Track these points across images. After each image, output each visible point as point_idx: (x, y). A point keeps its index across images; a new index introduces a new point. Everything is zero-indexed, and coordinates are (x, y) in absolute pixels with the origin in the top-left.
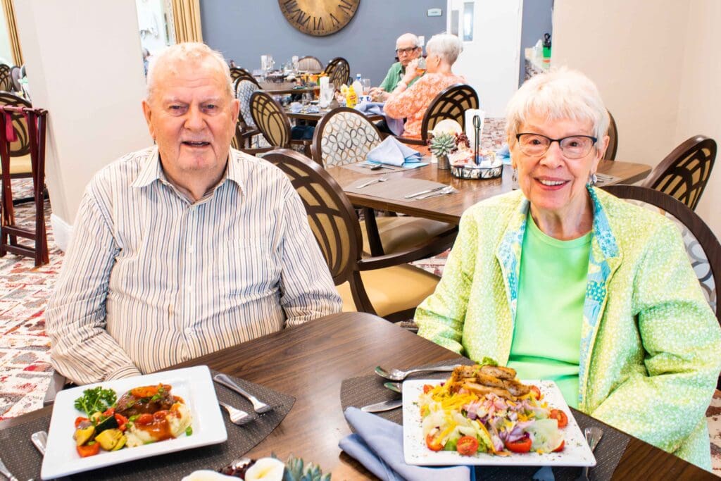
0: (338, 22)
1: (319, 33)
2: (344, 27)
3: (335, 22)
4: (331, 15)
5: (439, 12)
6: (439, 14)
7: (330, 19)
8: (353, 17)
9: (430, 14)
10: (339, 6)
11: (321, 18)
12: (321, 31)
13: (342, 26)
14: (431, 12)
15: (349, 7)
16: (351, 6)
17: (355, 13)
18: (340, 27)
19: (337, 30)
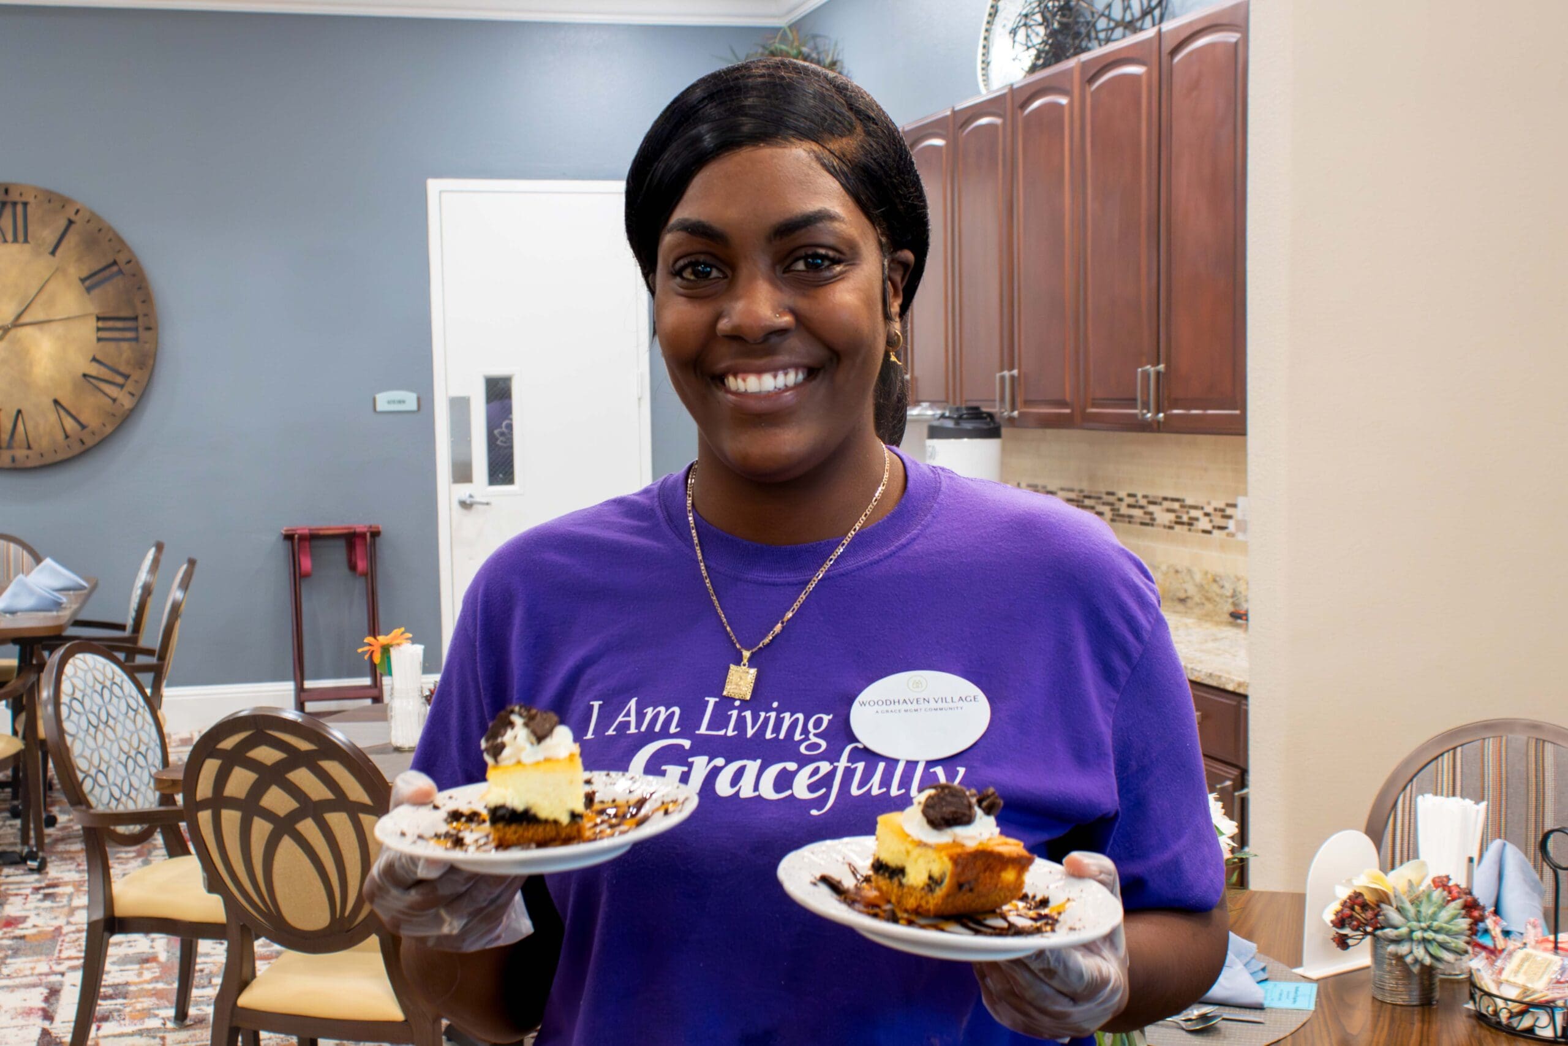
0: (83, 427)
1: (13, 460)
2: (103, 441)
3: (69, 423)
4: (56, 402)
5: (409, 400)
6: (411, 405)
7: (53, 417)
8: (132, 411)
9: (380, 407)
10: (85, 375)
11: (19, 412)
12: (20, 453)
13: (97, 439)
14: (385, 401)
15: (119, 380)
16: (127, 377)
17: (141, 397)
18: (90, 441)
19: (77, 448)
